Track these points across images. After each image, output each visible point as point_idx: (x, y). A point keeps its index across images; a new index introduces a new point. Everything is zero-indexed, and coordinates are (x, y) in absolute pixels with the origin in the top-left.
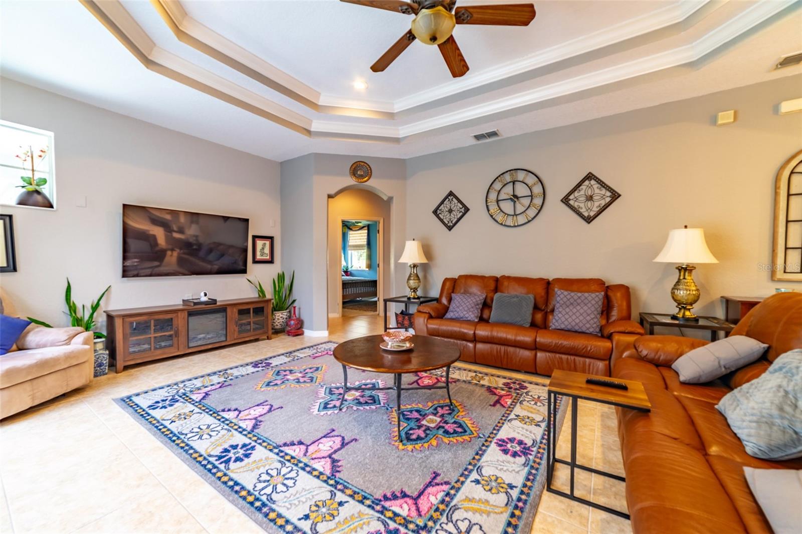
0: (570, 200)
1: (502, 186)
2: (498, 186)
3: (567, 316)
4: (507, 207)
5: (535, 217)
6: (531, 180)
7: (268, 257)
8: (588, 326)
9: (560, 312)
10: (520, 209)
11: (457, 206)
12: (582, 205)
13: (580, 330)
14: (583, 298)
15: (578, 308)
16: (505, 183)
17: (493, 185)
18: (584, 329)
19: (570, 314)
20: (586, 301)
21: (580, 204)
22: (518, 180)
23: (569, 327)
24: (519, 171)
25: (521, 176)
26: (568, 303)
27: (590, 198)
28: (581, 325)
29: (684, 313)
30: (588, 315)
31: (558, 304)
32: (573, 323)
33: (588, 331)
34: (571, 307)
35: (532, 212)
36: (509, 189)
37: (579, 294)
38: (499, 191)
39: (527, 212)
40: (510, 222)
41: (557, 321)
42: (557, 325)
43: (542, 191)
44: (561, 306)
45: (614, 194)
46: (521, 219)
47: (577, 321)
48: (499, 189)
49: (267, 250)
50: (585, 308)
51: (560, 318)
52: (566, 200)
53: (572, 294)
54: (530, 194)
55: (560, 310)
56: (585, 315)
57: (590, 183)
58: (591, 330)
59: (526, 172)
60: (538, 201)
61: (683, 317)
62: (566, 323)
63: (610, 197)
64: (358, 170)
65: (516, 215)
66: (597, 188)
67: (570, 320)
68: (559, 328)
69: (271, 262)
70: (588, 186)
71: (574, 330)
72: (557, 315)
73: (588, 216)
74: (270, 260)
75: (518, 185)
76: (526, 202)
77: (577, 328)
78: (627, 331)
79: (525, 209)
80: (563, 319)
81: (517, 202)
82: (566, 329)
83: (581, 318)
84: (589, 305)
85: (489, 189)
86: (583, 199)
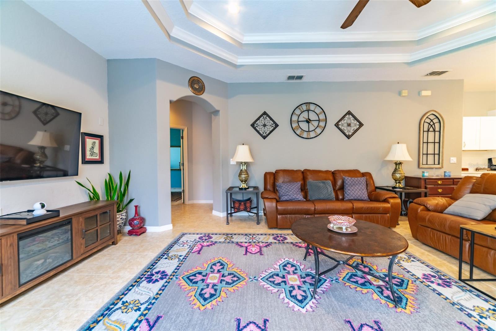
0: (339, 125)
1: (301, 113)
2: (298, 112)
3: (353, 192)
4: (304, 126)
5: (321, 133)
6: (318, 110)
7: (97, 157)
8: (364, 196)
9: (349, 190)
10: (312, 128)
11: (270, 122)
12: (345, 128)
13: (361, 199)
14: (358, 181)
15: (357, 186)
16: (303, 111)
17: (295, 111)
18: (363, 198)
19: (354, 190)
20: (360, 182)
21: (344, 128)
22: (311, 109)
23: (356, 198)
24: (311, 104)
25: (312, 107)
26: (352, 184)
27: (349, 125)
28: (361, 196)
29: (399, 185)
30: (363, 190)
31: (347, 185)
32: (357, 196)
33: (364, 199)
34: (354, 186)
35: (318, 131)
36: (305, 115)
37: (356, 179)
38: (299, 115)
39: (315, 130)
40: (305, 135)
41: (348, 195)
42: (349, 197)
43: (325, 118)
44: (349, 186)
45: (361, 124)
46: (312, 134)
47: (359, 194)
48: (299, 114)
49: (97, 150)
50: (360, 186)
51: (350, 193)
52: (337, 125)
53: (353, 179)
54: (318, 119)
55: (349, 188)
56: (361, 190)
57: (349, 117)
58: (366, 198)
59: (315, 105)
60: (322, 124)
61: (399, 187)
62: (354, 195)
63: (359, 125)
64: (195, 84)
65: (309, 131)
66: (353, 119)
67: (355, 194)
68: (350, 199)
69: (101, 162)
70: (348, 118)
71: (358, 199)
72: (347, 191)
73: (348, 135)
74: (100, 160)
75: (310, 112)
76: (316, 124)
77: (359, 198)
78: (392, 197)
79: (315, 128)
80: (352, 194)
81: (310, 124)
82: (354, 199)
83: (360, 192)
84: (362, 184)
85: (292, 114)
86: (346, 125)
